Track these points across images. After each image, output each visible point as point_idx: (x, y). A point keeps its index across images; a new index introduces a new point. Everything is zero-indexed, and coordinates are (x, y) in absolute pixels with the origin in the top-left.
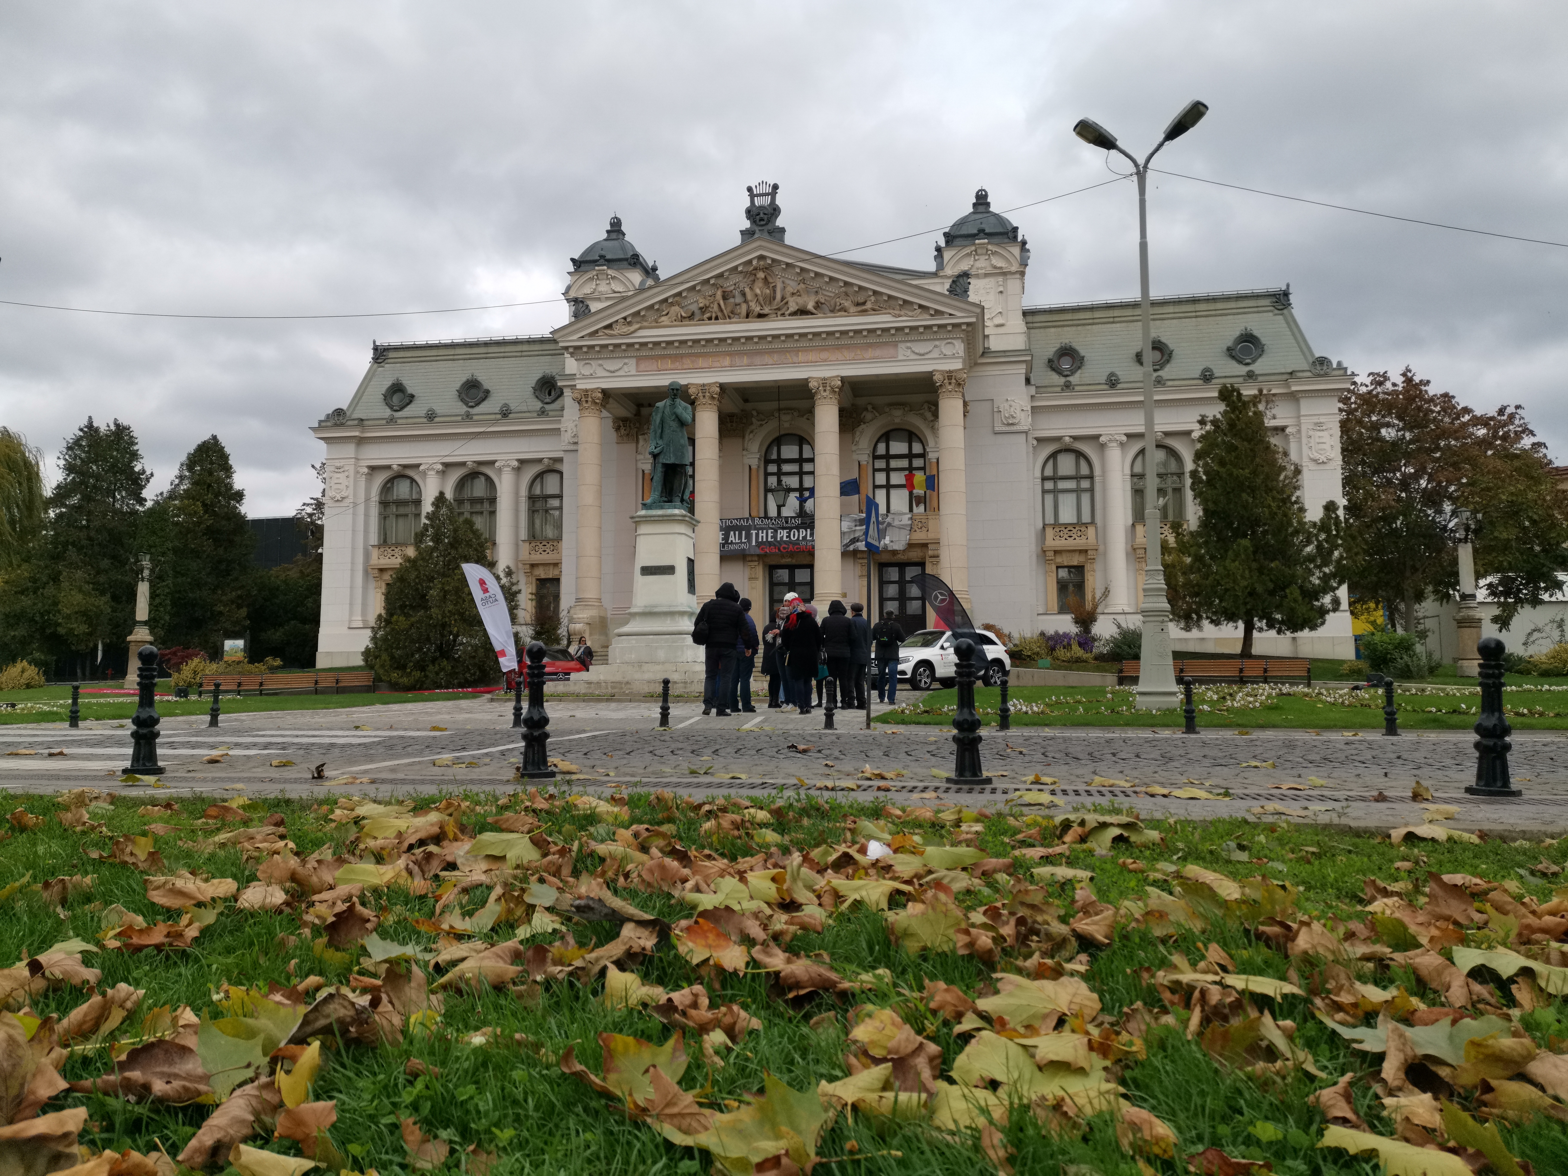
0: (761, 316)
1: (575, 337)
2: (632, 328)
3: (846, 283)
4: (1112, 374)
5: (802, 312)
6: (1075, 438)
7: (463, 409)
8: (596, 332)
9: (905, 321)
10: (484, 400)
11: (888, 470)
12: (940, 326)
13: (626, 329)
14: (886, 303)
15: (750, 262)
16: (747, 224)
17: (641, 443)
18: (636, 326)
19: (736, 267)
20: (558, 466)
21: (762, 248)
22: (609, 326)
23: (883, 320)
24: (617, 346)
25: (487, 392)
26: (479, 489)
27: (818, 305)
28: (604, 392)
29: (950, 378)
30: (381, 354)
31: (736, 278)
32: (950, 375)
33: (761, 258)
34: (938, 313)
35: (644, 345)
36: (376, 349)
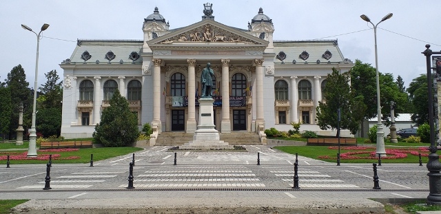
0: (208, 41)
1: (154, 44)
4: (294, 60)
5: (220, 41)
6: (284, 77)
7: (107, 61)
8: (160, 42)
9: (248, 44)
10: (114, 58)
11: (236, 84)
12: (257, 47)
13: (169, 42)
14: (243, 40)
16: (204, 15)
17: (166, 73)
18: (172, 41)
19: (201, 27)
20: (139, 80)
21: (208, 21)
22: (164, 41)
23: (242, 44)
24: (166, 47)
25: (115, 56)
26: (111, 85)
27: (224, 39)
28: (161, 60)
29: (259, 61)
30: (80, 43)
31: (201, 30)
33: (208, 25)
34: (257, 43)
35: (174, 47)
36: (78, 41)
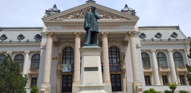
1: (48, 20)
2: (61, 19)
3: (109, 13)
4: (152, 38)
6: (146, 50)
7: (18, 40)
8: (53, 19)
9: (123, 20)
10: (23, 39)
11: (112, 55)
12: (130, 22)
13: (60, 19)
14: (118, 17)
15: (88, 7)
17: (59, 47)
18: (62, 18)
19: (85, 8)
20: (39, 53)
21: (91, 4)
22: (56, 18)
23: (118, 20)
24: (57, 23)
25: (24, 37)
26: (20, 58)
28: (53, 33)
29: (132, 33)
31: (85, 10)
32: (132, 32)
34: (129, 19)
35: (64, 23)
